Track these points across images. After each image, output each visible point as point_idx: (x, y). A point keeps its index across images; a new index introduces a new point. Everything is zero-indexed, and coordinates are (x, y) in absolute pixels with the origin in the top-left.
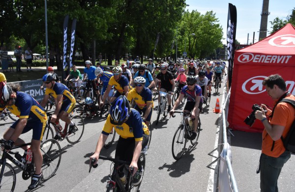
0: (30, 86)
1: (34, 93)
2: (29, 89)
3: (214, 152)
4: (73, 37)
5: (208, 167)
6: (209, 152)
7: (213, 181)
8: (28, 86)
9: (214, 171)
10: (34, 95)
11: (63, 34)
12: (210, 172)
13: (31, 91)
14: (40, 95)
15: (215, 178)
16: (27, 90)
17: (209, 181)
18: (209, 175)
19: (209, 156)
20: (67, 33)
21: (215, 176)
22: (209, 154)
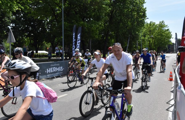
0: (53, 65)
1: (55, 69)
2: (53, 67)
3: (171, 101)
4: (79, 37)
5: (167, 110)
6: (167, 102)
7: (171, 118)
8: (52, 65)
9: (171, 113)
10: (56, 70)
11: (73, 36)
12: (169, 113)
13: (54, 68)
14: (59, 70)
15: (172, 117)
16: (51, 67)
17: (168, 118)
18: (168, 115)
19: (167, 104)
20: (75, 35)
21: (172, 115)
22: (167, 103)
